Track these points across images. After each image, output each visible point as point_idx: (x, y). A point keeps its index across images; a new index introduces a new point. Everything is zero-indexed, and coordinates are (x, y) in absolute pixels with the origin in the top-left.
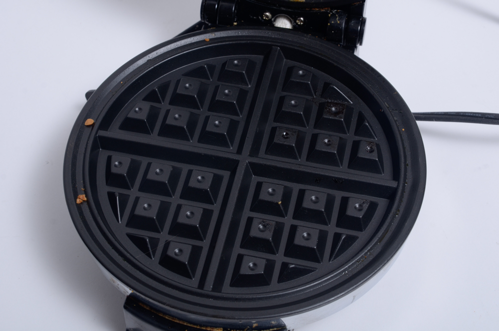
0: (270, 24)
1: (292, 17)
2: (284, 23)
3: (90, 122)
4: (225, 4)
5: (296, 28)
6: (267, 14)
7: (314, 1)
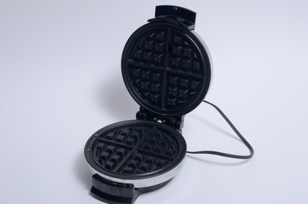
0: (156, 121)
1: (162, 120)
2: (160, 121)
3: (96, 135)
4: (143, 114)
5: (163, 123)
6: (155, 118)
7: (168, 115)
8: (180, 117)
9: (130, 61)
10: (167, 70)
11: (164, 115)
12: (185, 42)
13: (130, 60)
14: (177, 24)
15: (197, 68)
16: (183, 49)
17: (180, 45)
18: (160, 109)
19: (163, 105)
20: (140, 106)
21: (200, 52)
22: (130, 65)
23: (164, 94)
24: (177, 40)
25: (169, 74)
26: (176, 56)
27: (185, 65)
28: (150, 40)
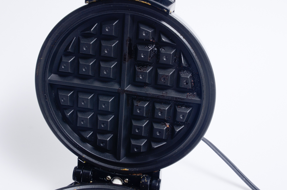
0: (110, 182)
1: (122, 178)
4: (86, 171)
5: (124, 185)
6: (109, 177)
7: (133, 169)
8: (156, 171)
9: (53, 77)
10: (127, 91)
11: (126, 169)
12: (162, 36)
13: (53, 75)
14: (148, 3)
15: (187, 84)
16: (158, 50)
17: (152, 43)
18: (117, 161)
19: (122, 152)
20: (78, 157)
21: (194, 54)
22: (52, 86)
23: (123, 133)
24: (146, 34)
25: (132, 97)
26: (144, 64)
27: (164, 79)
28: (90, 36)
